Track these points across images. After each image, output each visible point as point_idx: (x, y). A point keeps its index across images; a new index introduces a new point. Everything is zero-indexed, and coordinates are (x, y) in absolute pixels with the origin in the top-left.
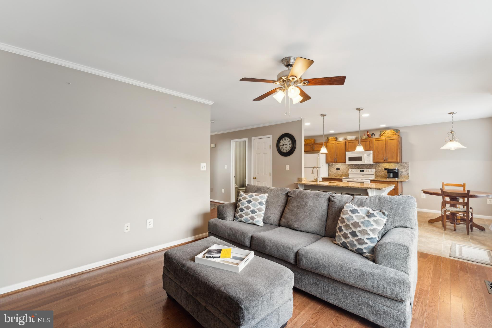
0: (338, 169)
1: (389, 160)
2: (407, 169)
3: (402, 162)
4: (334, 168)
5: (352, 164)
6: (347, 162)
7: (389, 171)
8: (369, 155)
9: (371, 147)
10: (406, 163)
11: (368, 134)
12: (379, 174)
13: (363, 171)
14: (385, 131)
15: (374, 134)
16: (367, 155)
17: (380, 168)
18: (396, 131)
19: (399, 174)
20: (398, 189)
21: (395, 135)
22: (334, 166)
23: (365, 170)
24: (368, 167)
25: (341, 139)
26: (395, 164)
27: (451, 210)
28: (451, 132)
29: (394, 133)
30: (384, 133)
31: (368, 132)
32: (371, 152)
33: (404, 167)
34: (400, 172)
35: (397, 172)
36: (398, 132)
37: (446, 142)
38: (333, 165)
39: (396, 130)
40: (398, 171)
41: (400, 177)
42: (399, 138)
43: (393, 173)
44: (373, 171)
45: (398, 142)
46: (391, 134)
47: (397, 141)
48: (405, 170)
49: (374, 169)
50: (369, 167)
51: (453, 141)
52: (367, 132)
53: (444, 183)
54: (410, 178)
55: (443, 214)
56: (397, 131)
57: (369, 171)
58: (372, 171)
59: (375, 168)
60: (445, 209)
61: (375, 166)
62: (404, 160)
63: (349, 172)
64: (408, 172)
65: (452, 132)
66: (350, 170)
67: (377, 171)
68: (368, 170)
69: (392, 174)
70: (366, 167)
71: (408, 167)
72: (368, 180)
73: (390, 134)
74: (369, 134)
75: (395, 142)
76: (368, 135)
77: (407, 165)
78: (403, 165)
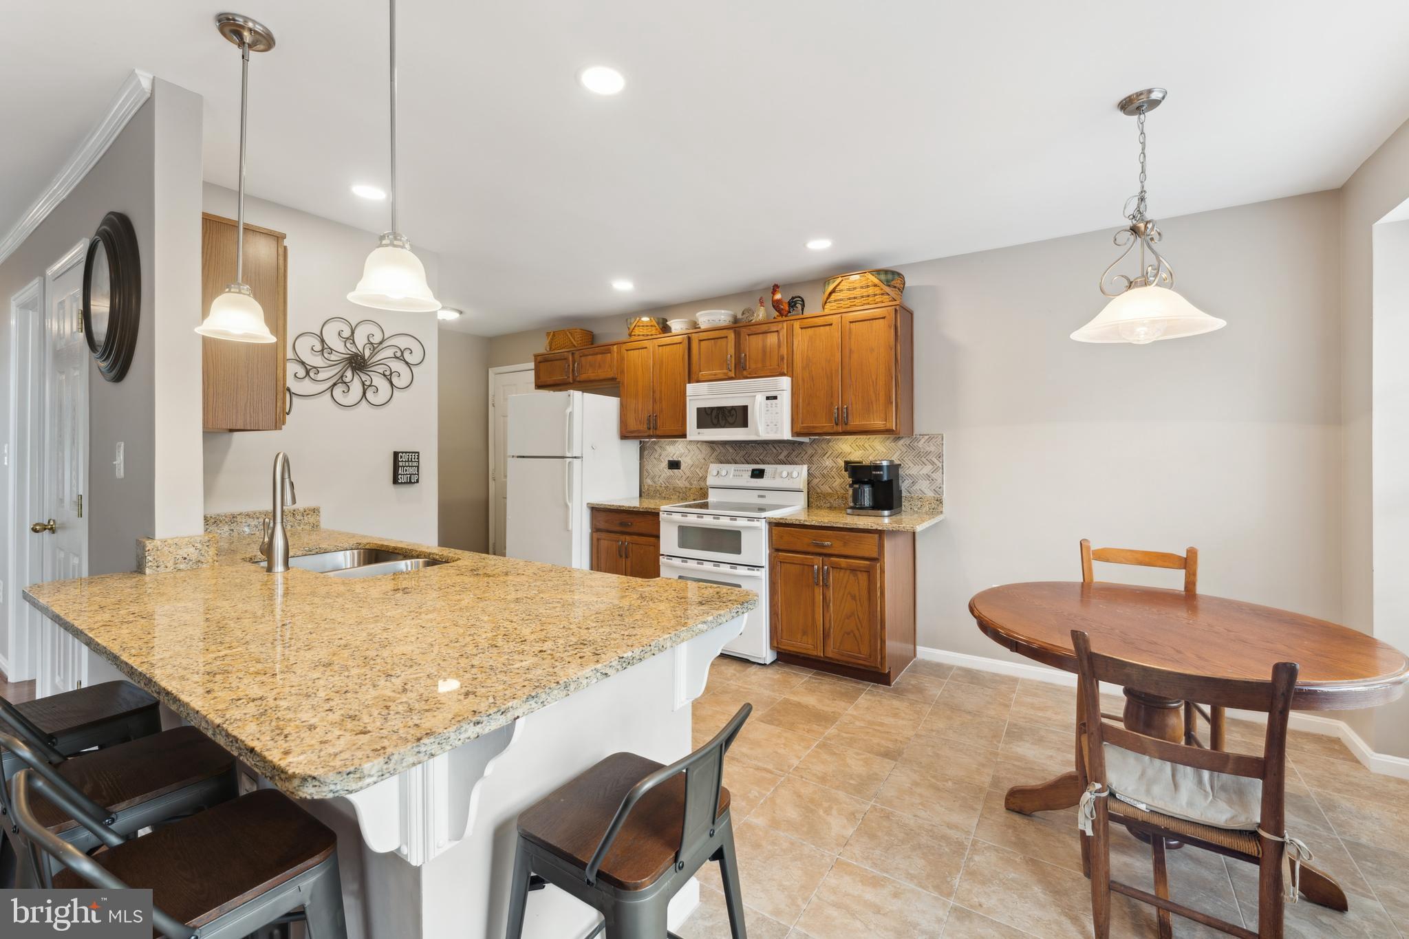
0: (674, 465)
1: (855, 422)
2: (933, 463)
3: (917, 431)
4: (659, 460)
5: (724, 443)
6: (694, 432)
7: (860, 473)
8: (775, 398)
9: (782, 359)
10: (931, 438)
11: (778, 296)
12: (826, 489)
13: (758, 474)
14: (840, 279)
15: (803, 301)
16: (768, 398)
17: (828, 463)
18: (883, 277)
19: (903, 489)
20: (882, 571)
21: (878, 299)
22: (659, 450)
23: (768, 468)
24: (782, 457)
25: (678, 325)
26: (888, 443)
27: (1143, 807)
28: (1134, 230)
29: (875, 286)
30: (833, 291)
31: (775, 288)
32: (785, 382)
33: (922, 457)
34: (906, 482)
35: (885, 478)
36: (892, 283)
37: (1106, 295)
38: (656, 447)
39: (886, 272)
40: (897, 476)
41: (905, 503)
42: (896, 310)
43: (873, 486)
44: (798, 474)
45: (893, 328)
46: (864, 292)
47: (890, 327)
48: (927, 469)
49: (805, 467)
50: (788, 456)
51: (1146, 283)
52: (774, 292)
53: (1089, 548)
54: (946, 507)
55: (1089, 833)
56: (890, 277)
57: (785, 474)
58: (795, 474)
59: (810, 462)
60: (1105, 794)
61: (810, 451)
62: (923, 423)
63: (711, 481)
64: (939, 481)
65: (1142, 225)
66: (714, 468)
67: (817, 473)
68: (780, 467)
69: (867, 490)
70: (777, 455)
71: (940, 456)
72: (755, 524)
73: (857, 293)
74: (779, 301)
75: (880, 334)
76: (776, 305)
77: (932, 448)
78: (920, 444)
